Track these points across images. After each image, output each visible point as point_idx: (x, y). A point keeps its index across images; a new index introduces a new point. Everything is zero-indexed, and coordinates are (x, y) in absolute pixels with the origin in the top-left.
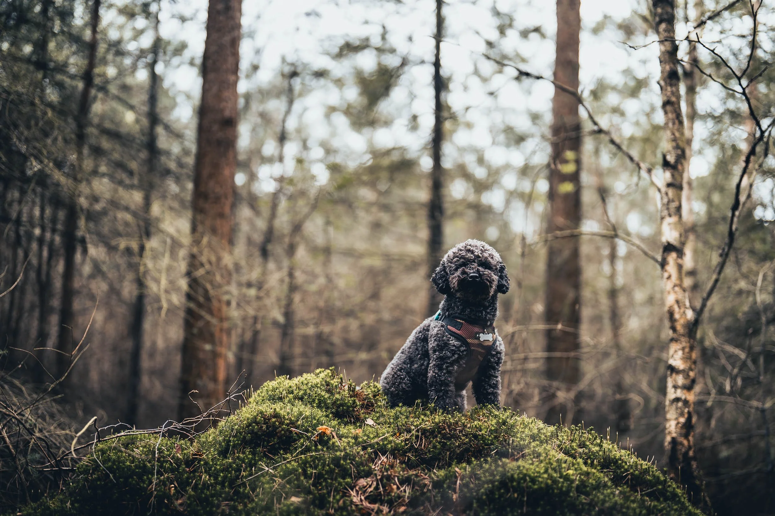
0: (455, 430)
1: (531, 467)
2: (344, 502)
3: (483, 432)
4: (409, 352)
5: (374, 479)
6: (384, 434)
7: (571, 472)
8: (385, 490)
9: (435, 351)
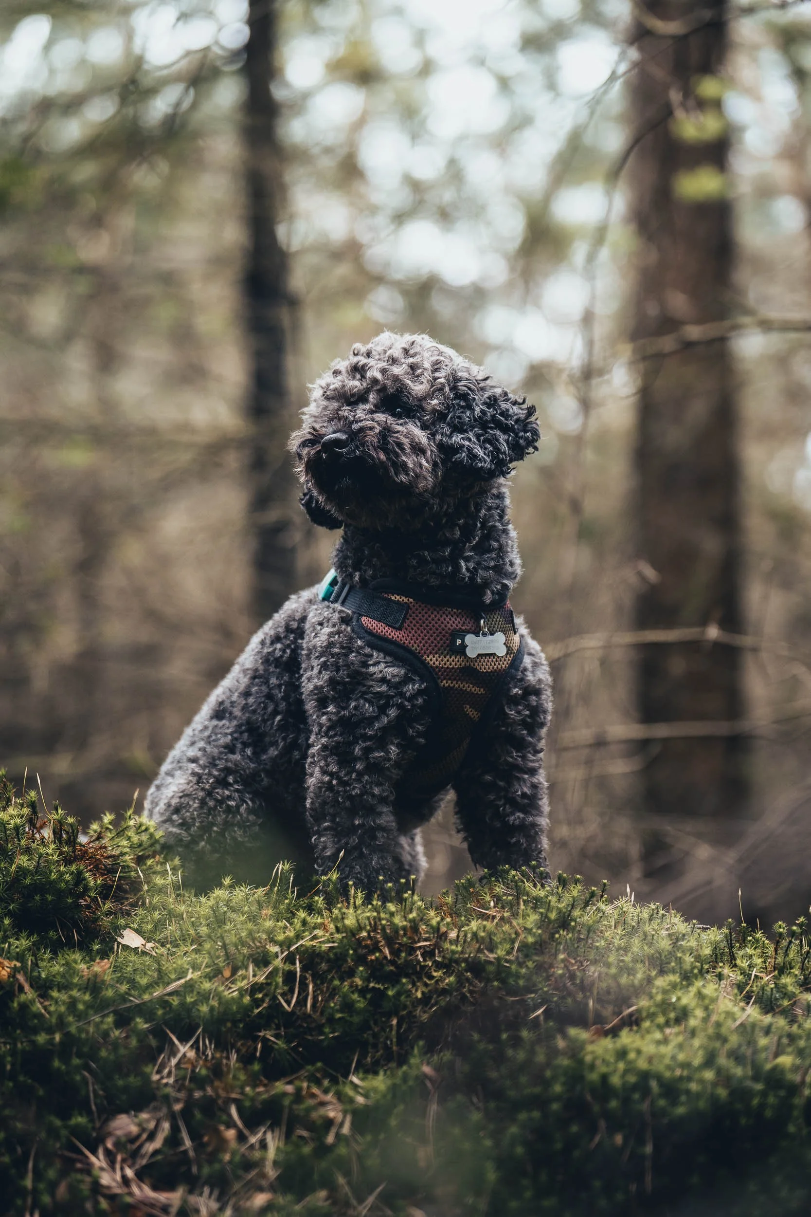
0: (412, 950)
1: (663, 1049)
2: (73, 1189)
3: (501, 952)
4: (245, 708)
5: (161, 1114)
6: (182, 974)
7: (786, 1060)
8: (199, 1146)
9: (322, 703)
